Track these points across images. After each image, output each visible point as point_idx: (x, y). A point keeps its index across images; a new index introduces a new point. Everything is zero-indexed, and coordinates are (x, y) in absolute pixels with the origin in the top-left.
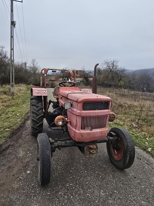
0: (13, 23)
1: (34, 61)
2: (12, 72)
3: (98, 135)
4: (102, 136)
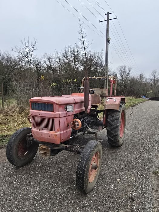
0: (108, 41)
1: (154, 72)
3: (46, 137)
4: (50, 139)
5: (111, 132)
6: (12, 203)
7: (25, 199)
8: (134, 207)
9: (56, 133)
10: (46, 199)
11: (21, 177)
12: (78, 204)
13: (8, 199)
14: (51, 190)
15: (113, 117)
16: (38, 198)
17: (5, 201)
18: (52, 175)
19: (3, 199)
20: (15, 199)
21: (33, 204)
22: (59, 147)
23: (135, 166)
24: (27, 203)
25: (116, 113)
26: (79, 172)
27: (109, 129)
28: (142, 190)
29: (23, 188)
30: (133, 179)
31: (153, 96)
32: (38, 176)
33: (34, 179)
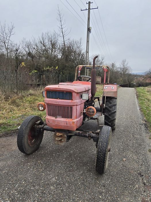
1: (124, 62)
2: (87, 72)
3: (63, 124)
4: (68, 126)
5: (109, 117)
6: (38, 189)
7: (49, 184)
8: (145, 181)
9: (74, 121)
10: (68, 182)
11: (36, 164)
12: (98, 184)
13: (32, 186)
14: (69, 173)
15: (111, 103)
16: (60, 182)
17: (30, 188)
18: (64, 160)
19: (26, 186)
20: (39, 185)
21: (58, 188)
22: (71, 133)
23: (133, 146)
24: (52, 188)
25: (113, 100)
26: (100, 155)
27: (108, 115)
28: (146, 166)
29: (42, 175)
30: (135, 157)
31: (122, 83)
32: (51, 162)
33: (49, 165)
